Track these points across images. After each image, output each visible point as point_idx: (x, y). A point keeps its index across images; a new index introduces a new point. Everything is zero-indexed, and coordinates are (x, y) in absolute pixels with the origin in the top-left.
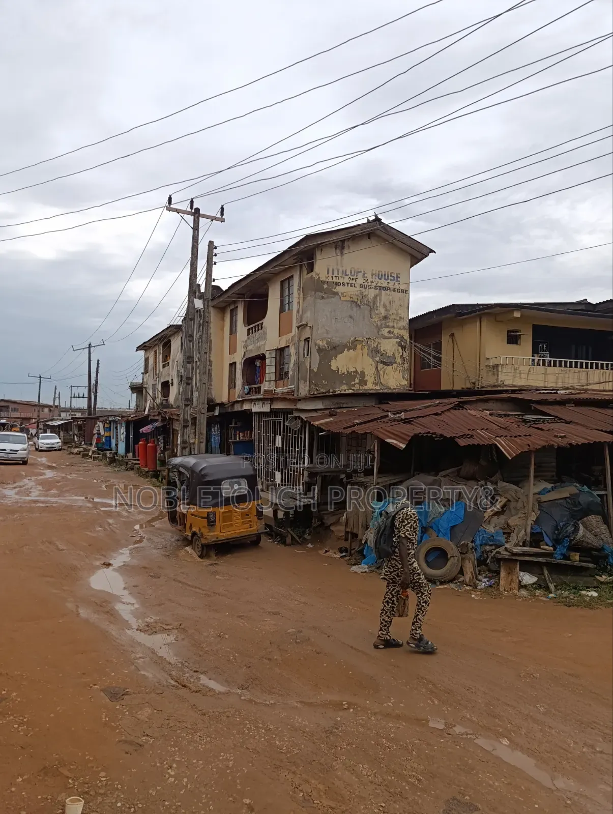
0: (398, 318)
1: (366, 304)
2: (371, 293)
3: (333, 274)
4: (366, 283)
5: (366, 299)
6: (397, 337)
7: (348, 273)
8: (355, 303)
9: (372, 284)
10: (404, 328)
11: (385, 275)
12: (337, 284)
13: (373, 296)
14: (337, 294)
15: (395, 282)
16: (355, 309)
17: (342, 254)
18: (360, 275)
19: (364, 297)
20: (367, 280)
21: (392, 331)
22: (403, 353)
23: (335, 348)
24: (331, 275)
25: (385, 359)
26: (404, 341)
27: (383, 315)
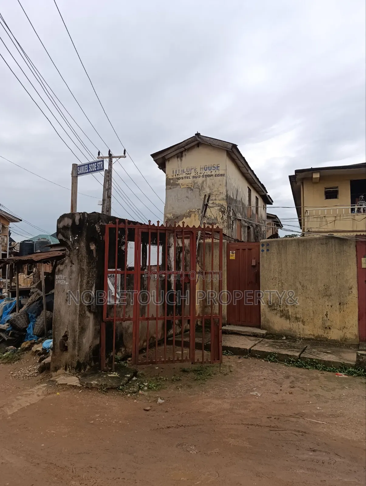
0: (219, 193)
1: (197, 188)
2: (200, 180)
3: (176, 173)
4: (197, 175)
5: (197, 185)
6: (219, 206)
7: (185, 170)
8: (190, 188)
9: (201, 174)
10: (223, 199)
11: (209, 167)
12: (178, 179)
13: (201, 182)
14: (178, 184)
15: (216, 170)
16: (190, 192)
17: (181, 160)
18: (193, 170)
19: (195, 183)
20: (197, 173)
21: (215, 202)
22: (223, 216)
23: (177, 218)
24: (175, 174)
25: (210, 221)
26: (223, 207)
27: (208, 193)
